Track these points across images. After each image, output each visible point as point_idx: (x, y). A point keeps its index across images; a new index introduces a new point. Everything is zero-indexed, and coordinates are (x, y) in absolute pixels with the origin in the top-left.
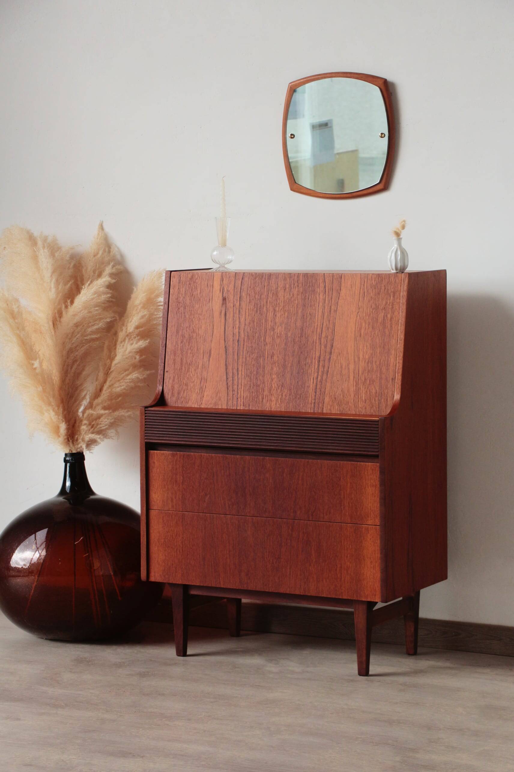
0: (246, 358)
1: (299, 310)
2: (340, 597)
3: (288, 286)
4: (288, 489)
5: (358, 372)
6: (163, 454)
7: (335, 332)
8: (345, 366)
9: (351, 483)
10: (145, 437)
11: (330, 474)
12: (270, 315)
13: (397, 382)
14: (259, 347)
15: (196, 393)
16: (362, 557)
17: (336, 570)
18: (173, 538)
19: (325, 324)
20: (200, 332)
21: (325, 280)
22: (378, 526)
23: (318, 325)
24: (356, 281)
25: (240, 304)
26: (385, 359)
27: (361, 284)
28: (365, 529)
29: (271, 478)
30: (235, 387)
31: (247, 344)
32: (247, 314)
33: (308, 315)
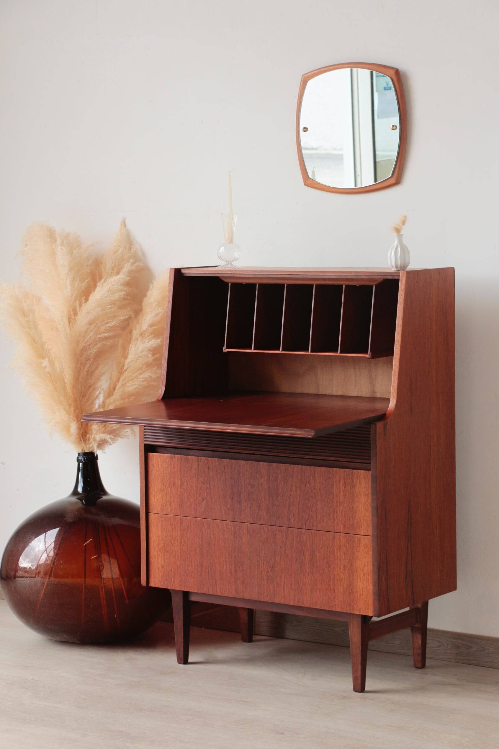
2: (334, 610)
4: (282, 495)
6: (162, 456)
9: (343, 491)
10: (144, 439)
11: (323, 482)
13: (393, 386)
16: (355, 569)
17: (329, 581)
18: (171, 543)
22: (370, 537)
28: (358, 539)
29: (265, 483)
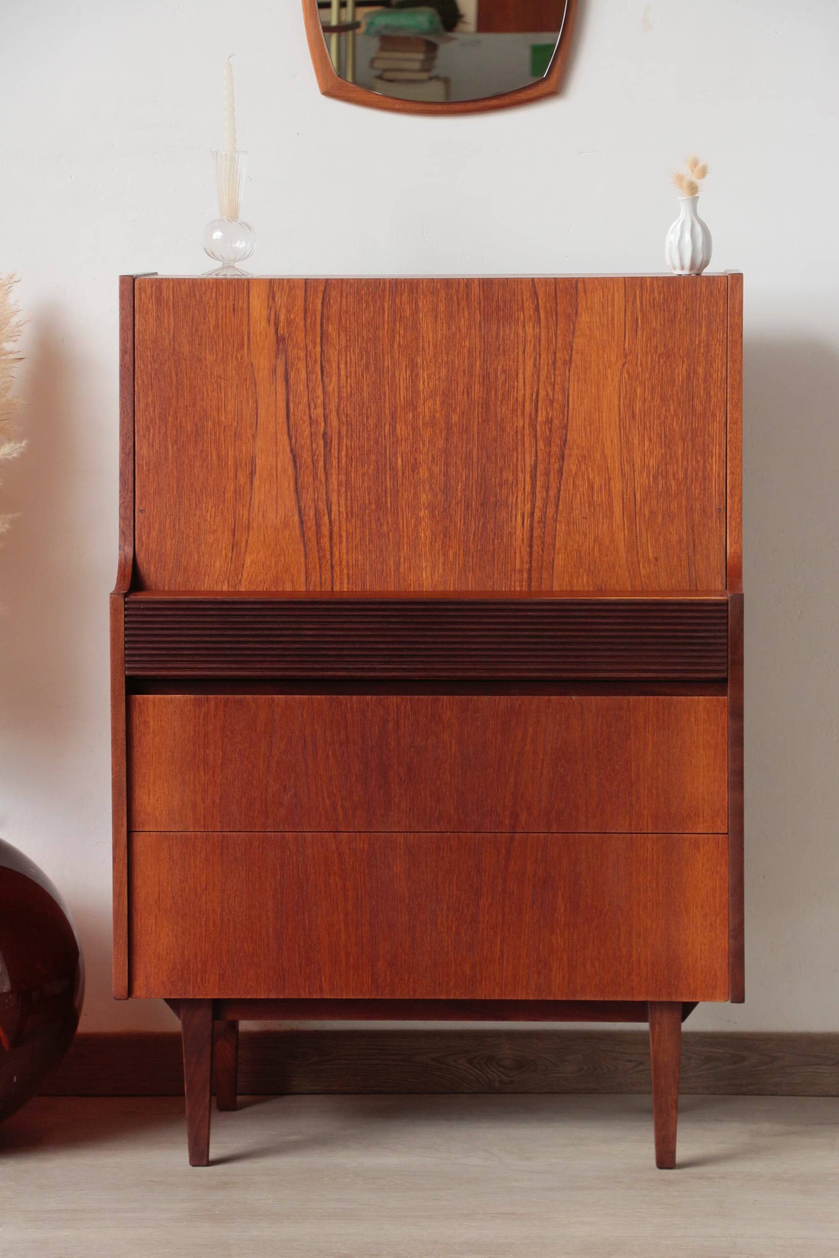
0: (347, 474)
1: (476, 362)
3: (442, 308)
4: (497, 765)
5: (632, 498)
6: (172, 701)
7: (571, 411)
8: (601, 486)
9: (654, 744)
10: (127, 665)
11: (604, 727)
12: (403, 376)
13: (730, 517)
14: (380, 448)
15: (224, 557)
16: (682, 906)
17: (619, 938)
18: (197, 894)
19: (542, 393)
20: (223, 418)
21: (536, 293)
22: (721, 835)
23: (524, 395)
24: (613, 295)
25: (322, 351)
26: (698, 466)
27: (626, 301)
28: (689, 843)
29: (454, 742)
30: (326, 541)
31: (349, 443)
32: (343, 373)
33: (499, 374)
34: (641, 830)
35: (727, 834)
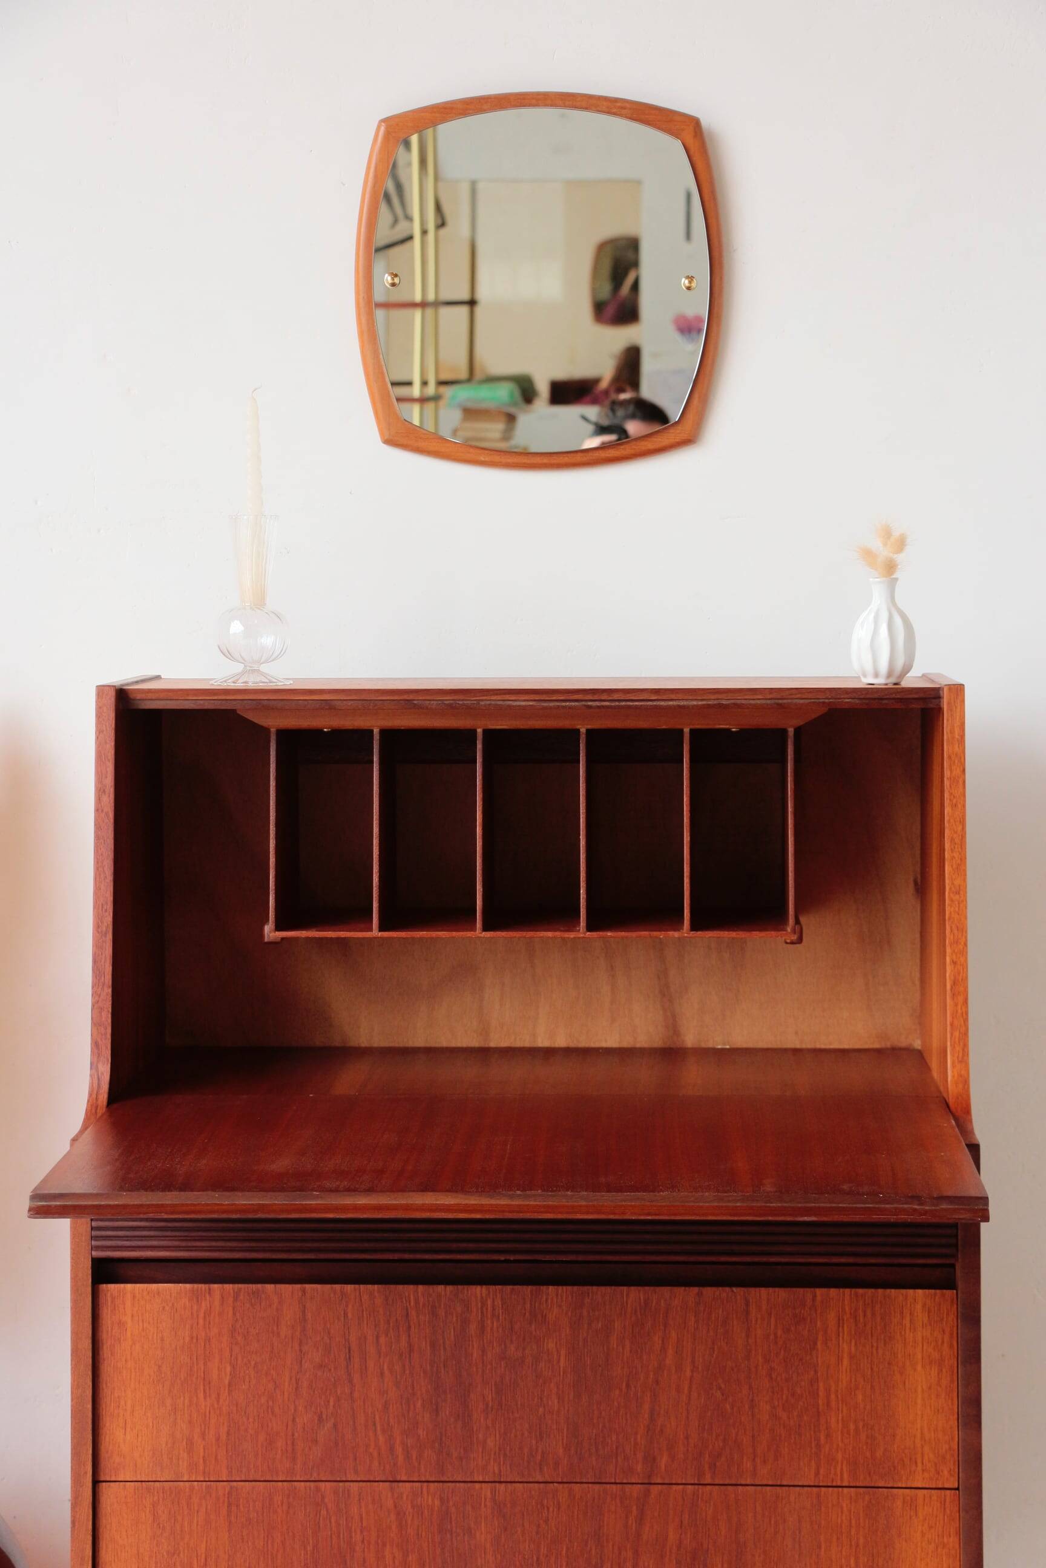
4: (624, 1385)
6: (158, 1293)
9: (851, 1357)
10: (94, 1243)
11: (779, 1333)
28: (903, 1502)
29: (563, 1352)
34: (833, 1481)
35: (958, 1489)
